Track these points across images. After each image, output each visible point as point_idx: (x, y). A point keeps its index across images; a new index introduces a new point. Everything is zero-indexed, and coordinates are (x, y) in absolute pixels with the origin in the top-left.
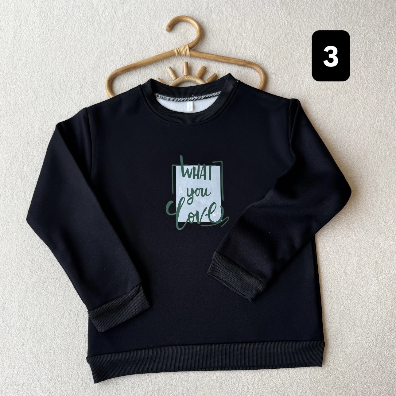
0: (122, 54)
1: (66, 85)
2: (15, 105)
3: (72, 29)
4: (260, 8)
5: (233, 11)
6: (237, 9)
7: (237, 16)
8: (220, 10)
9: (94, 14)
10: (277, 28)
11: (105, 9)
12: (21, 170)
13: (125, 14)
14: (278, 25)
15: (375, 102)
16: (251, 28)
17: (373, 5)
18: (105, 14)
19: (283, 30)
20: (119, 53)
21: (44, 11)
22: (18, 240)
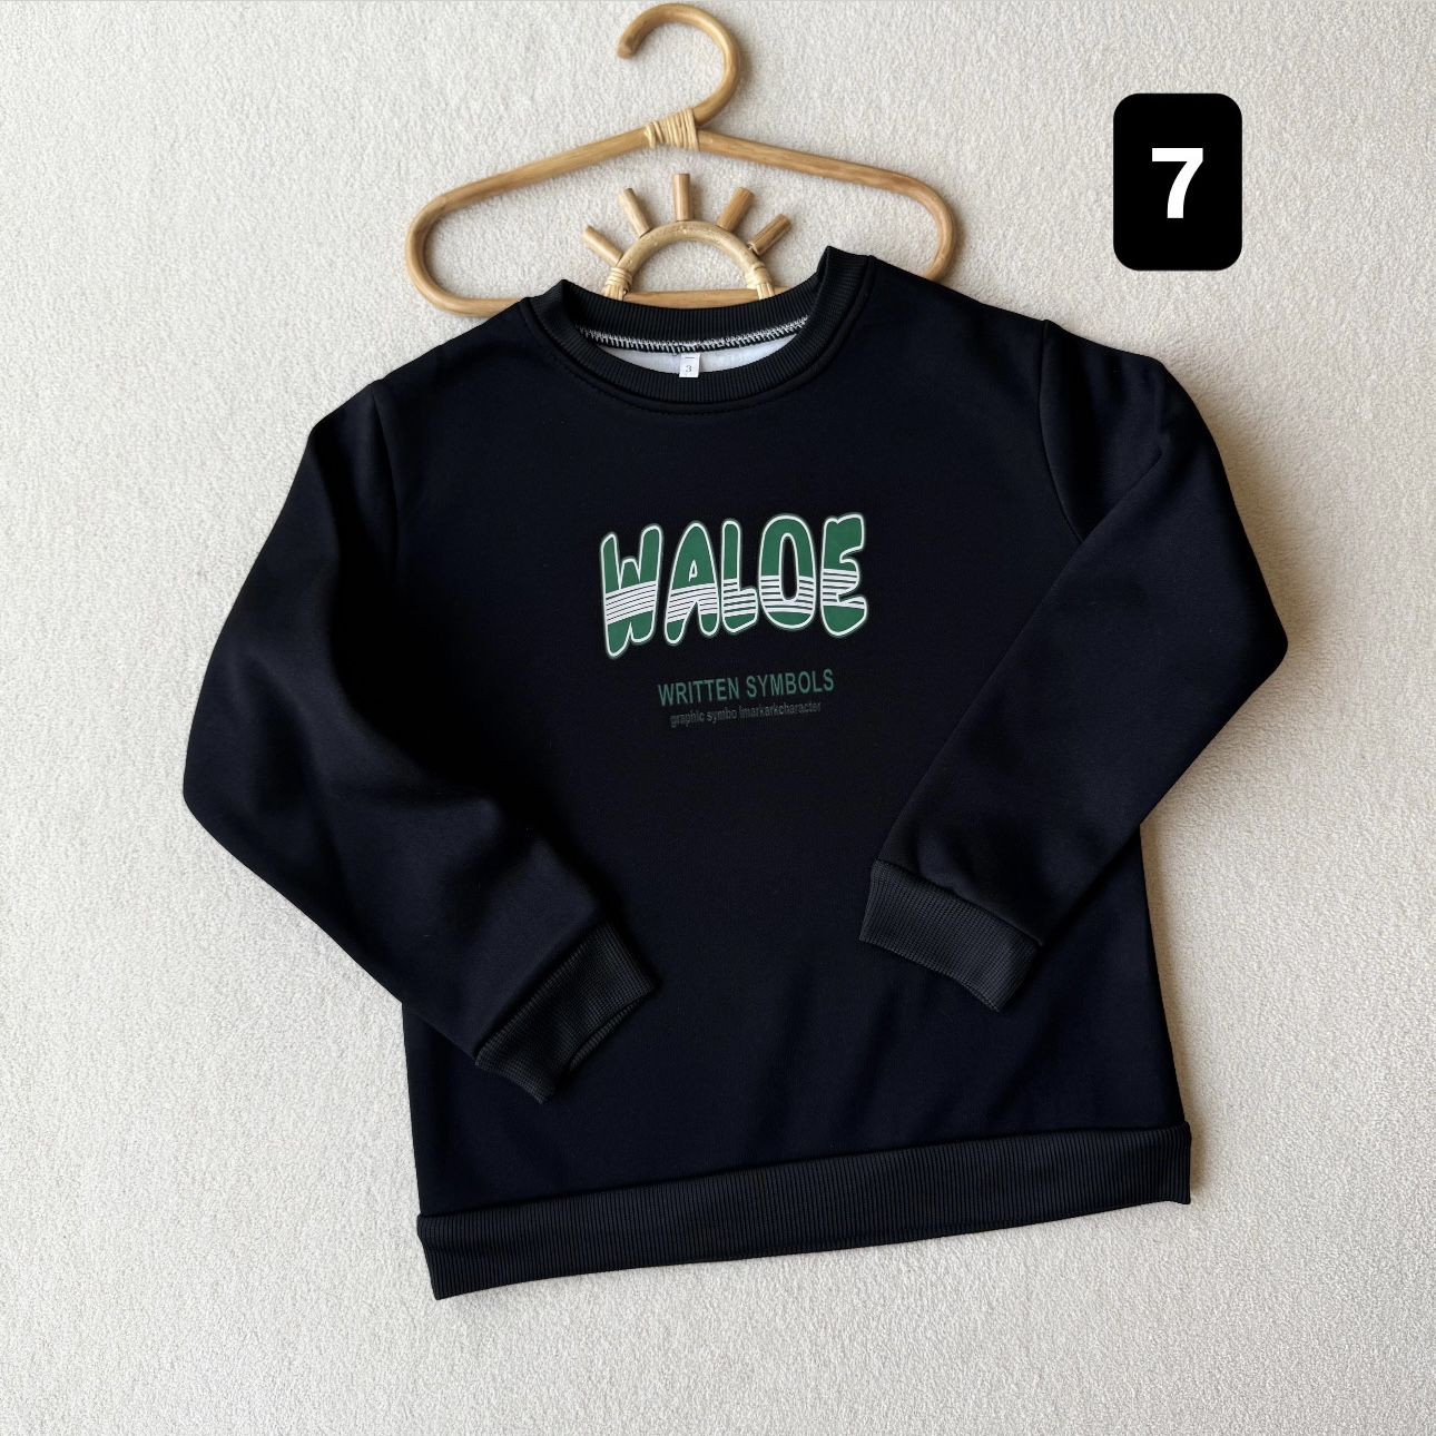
0: (530, 259)
1: (333, 368)
2: (154, 435)
3: (352, 162)
4: (1013, 94)
5: (917, 104)
6: (931, 96)
7: (932, 121)
8: (872, 102)
9: (430, 108)
10: (1068, 167)
11: (470, 89)
12: (180, 669)
13: (541, 110)
14: (1073, 159)
15: (1401, 442)
16: (980, 169)
17: (1407, 90)
18: (468, 108)
19: (1091, 174)
20: (519, 256)
21: (255, 93)
22: (170, 911)
